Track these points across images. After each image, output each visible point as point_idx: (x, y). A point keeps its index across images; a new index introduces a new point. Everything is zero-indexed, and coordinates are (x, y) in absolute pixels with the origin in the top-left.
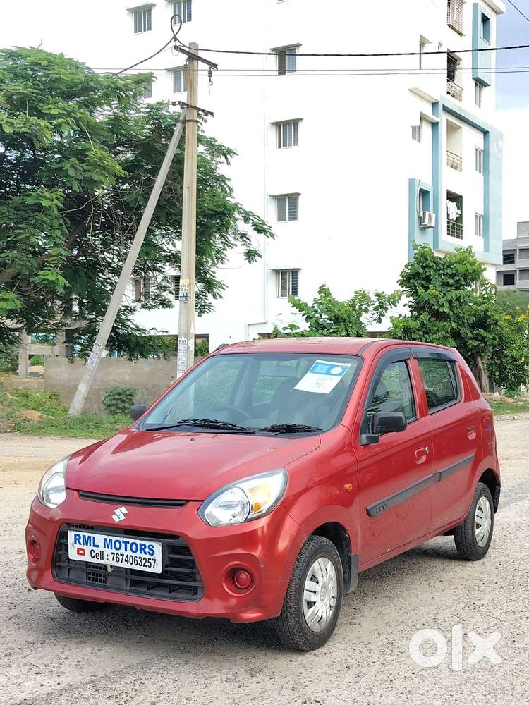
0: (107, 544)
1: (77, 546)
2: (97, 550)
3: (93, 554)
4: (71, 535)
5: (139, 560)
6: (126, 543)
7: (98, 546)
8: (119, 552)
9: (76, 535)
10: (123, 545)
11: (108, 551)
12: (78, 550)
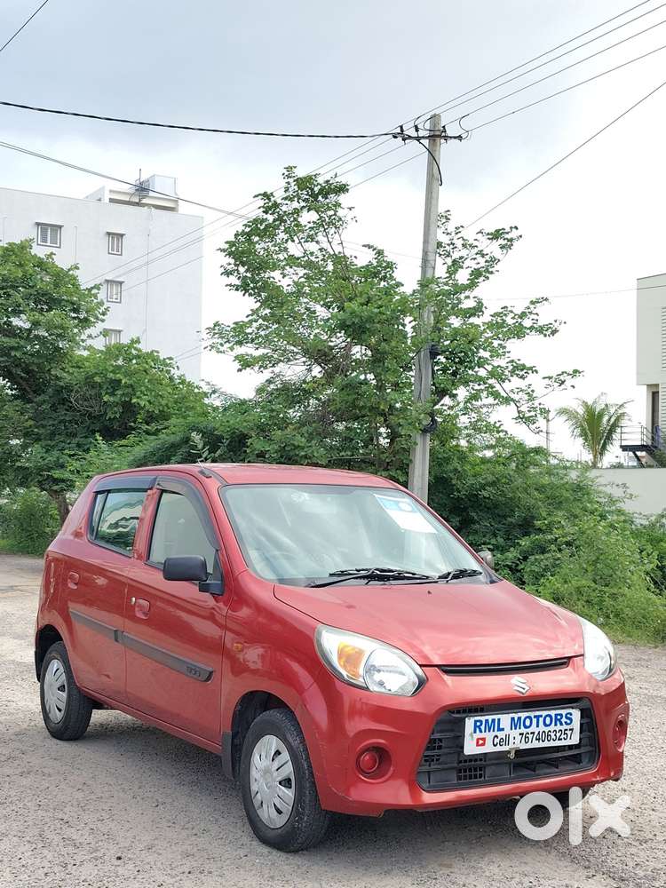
0: (515, 724)
1: (478, 735)
2: (501, 735)
3: (497, 741)
4: (469, 723)
5: (553, 735)
6: (537, 717)
7: (503, 729)
8: (529, 730)
9: (476, 722)
10: (535, 720)
11: (515, 733)
12: (478, 740)
